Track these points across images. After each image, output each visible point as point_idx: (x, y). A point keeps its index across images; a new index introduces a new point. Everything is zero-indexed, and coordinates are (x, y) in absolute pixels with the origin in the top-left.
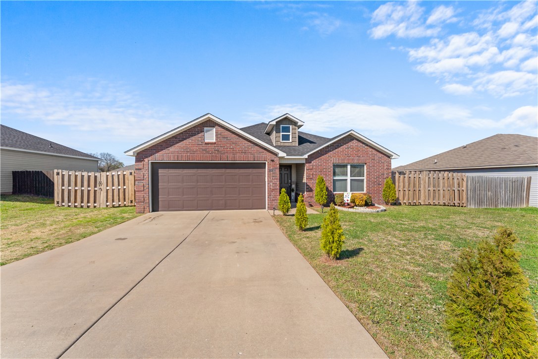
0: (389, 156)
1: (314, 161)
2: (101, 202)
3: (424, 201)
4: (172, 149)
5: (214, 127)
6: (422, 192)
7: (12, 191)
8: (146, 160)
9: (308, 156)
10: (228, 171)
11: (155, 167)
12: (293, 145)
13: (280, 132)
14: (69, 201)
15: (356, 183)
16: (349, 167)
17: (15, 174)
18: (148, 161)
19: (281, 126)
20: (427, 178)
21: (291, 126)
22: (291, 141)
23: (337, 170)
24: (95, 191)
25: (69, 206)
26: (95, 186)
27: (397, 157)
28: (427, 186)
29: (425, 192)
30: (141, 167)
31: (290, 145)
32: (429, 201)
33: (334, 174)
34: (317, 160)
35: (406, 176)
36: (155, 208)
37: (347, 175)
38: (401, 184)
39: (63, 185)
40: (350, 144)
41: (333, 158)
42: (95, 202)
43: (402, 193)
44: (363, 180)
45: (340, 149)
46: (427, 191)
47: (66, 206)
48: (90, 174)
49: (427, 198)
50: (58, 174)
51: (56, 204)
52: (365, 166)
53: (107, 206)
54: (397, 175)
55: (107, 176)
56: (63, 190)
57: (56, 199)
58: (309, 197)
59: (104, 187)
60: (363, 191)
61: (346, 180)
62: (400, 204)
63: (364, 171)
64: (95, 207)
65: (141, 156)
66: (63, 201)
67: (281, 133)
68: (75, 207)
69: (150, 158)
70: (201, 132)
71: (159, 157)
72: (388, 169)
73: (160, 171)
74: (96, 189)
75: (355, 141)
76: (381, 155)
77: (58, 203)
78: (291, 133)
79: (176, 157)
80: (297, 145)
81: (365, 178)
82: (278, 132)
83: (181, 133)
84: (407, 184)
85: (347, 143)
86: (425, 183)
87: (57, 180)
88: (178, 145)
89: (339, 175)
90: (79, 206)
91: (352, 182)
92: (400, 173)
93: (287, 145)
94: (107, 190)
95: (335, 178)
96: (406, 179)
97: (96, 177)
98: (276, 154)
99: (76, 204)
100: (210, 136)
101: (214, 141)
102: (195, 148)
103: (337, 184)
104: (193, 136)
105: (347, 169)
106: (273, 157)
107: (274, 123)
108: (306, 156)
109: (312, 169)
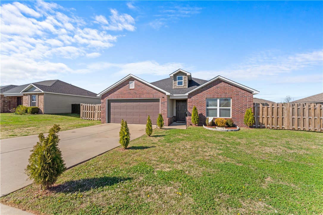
0: (251, 92)
1: (193, 97)
2: (96, 118)
3: (288, 127)
4: (115, 93)
5: (134, 81)
6: (286, 120)
7: (71, 112)
8: (105, 98)
9: (189, 94)
10: (141, 103)
11: (109, 102)
12: (185, 88)
13: (176, 81)
14: (85, 117)
15: (224, 111)
16: (218, 100)
17: (72, 105)
19: (177, 76)
20: (291, 109)
21: (183, 76)
22: (183, 85)
23: (210, 103)
24: (94, 113)
25: (85, 119)
26: (94, 111)
27: (258, 92)
28: (291, 114)
29: (288, 119)
30: (103, 102)
31: (183, 87)
32: (293, 127)
33: (207, 106)
34: (195, 96)
35: (269, 106)
37: (217, 106)
38: (265, 113)
39: (83, 110)
40: (219, 85)
41: (205, 94)
42: (94, 118)
43: (265, 120)
44: (229, 110)
45: (211, 89)
46: (291, 119)
47: (84, 119)
48: (92, 105)
49: (291, 124)
50: (82, 105)
51: (81, 118)
52: (231, 100)
53: (98, 120)
54: (261, 106)
55: (98, 106)
56: (83, 112)
57: (81, 116)
58: (189, 119)
59: (97, 111)
60: (230, 117)
61: (217, 109)
62: (264, 127)
63: (230, 103)
64: (94, 120)
65: (104, 96)
66: (83, 117)
68: (87, 119)
69: (107, 98)
70: (128, 84)
71: (111, 97)
72: (250, 101)
73: (112, 104)
74: (94, 112)
75: (222, 83)
76: (244, 92)
77: (81, 117)
78: (183, 81)
79: (117, 97)
80: (187, 87)
81: (231, 108)
82: (175, 80)
83: (119, 85)
84: (270, 113)
85: (217, 84)
86: (289, 112)
87: (81, 107)
88: (118, 91)
89: (211, 106)
90: (88, 119)
91: (221, 111)
92: (263, 104)
93: (181, 87)
94: (98, 112)
95: (208, 108)
96: (270, 110)
97: (94, 106)
98: (165, 94)
99: (87, 118)
100: (132, 85)
101: (134, 88)
102: (125, 92)
103: (210, 112)
104: (124, 86)
105: (217, 102)
107: (172, 75)
108: (187, 94)
109: (192, 102)
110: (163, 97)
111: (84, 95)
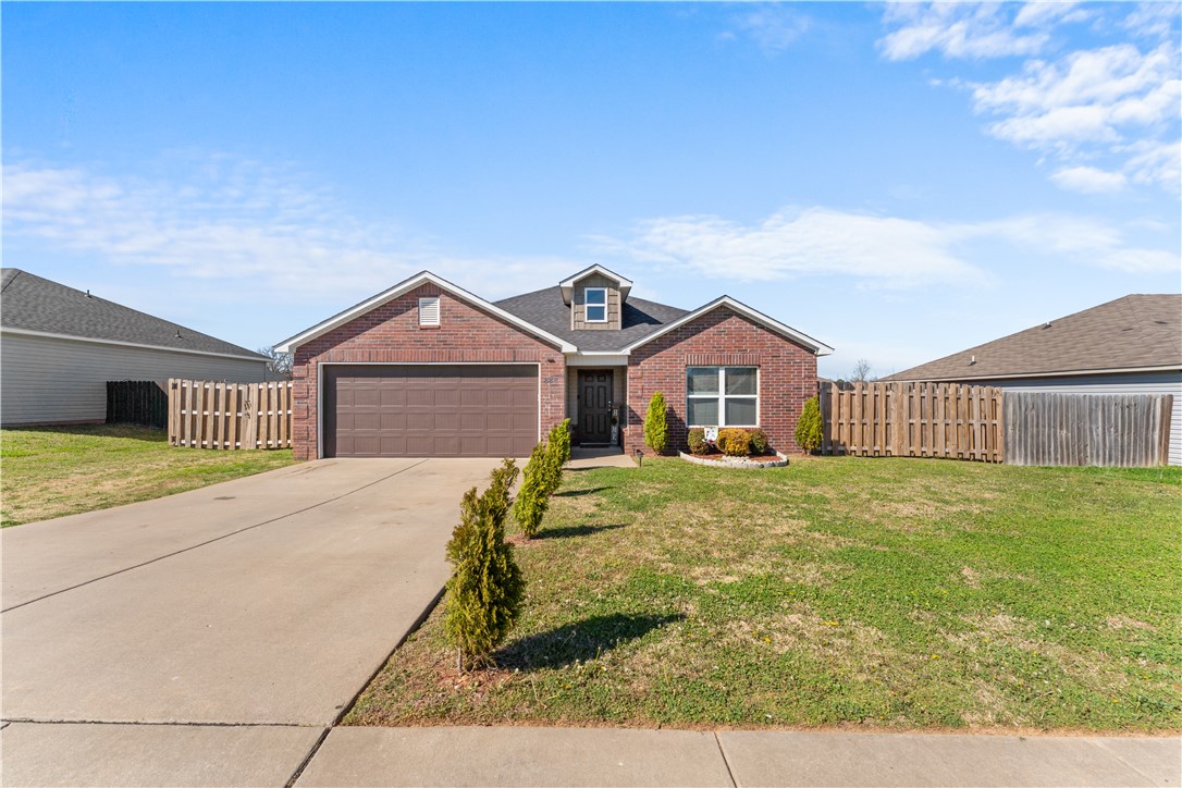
0: (811, 350)
1: (646, 361)
2: (248, 438)
3: (900, 448)
4: (359, 340)
5: (437, 296)
6: (894, 429)
7: (105, 417)
8: (313, 361)
9: (633, 351)
10: (466, 381)
11: (330, 375)
12: (611, 328)
13: (583, 303)
14: (193, 437)
15: (738, 406)
16: (722, 373)
17: (111, 386)
18: (318, 362)
19: (586, 289)
20: (906, 398)
21: (606, 290)
22: (606, 320)
23: (697, 380)
24: (238, 419)
25: (193, 446)
26: (239, 410)
27: (828, 351)
28: (905, 414)
29: (901, 428)
30: (304, 373)
31: (604, 327)
32: (912, 449)
33: (691, 389)
34: (652, 358)
35: (855, 392)
36: (329, 451)
37: (717, 390)
38: (845, 410)
39: (183, 407)
40: (724, 325)
41: (684, 354)
42: (237, 440)
43: (845, 430)
44: (753, 402)
45: (701, 335)
46: (906, 427)
47: (188, 445)
48: (229, 387)
49: (907, 441)
50: (175, 386)
51: (170, 442)
52: (758, 371)
53: (257, 446)
54: (834, 390)
55: (260, 390)
56: (183, 416)
57: (171, 434)
58: (634, 435)
59: (253, 410)
60: (755, 424)
61: (716, 400)
62: (843, 453)
63: (755, 385)
64: (237, 448)
65: (304, 353)
66: (183, 437)
67: (586, 305)
68: (203, 447)
69: (319, 358)
70: (413, 307)
71: (338, 355)
72: (809, 377)
73: (340, 382)
74: (240, 414)
75: (734, 319)
76: (792, 348)
77: (174, 439)
78: (606, 305)
79: (367, 355)
80: (620, 328)
81: (757, 397)
82: (580, 302)
83: (376, 309)
84: (857, 411)
85: (718, 322)
86: (902, 407)
87: (173, 398)
88: (370, 331)
89: (700, 390)
90: (210, 447)
91: (730, 404)
92: (841, 388)
93: (599, 327)
94: (259, 417)
95: (691, 396)
96: (856, 399)
97: (239, 392)
98: (558, 349)
99: (205, 443)
100: (431, 314)
101: (438, 323)
102: (401, 338)
103: (697, 408)
104: (398, 314)
105: (718, 377)
106: (552, 353)
107: (570, 284)
108: (627, 351)
109: (641, 378)
110: (552, 361)
111: (166, 345)
